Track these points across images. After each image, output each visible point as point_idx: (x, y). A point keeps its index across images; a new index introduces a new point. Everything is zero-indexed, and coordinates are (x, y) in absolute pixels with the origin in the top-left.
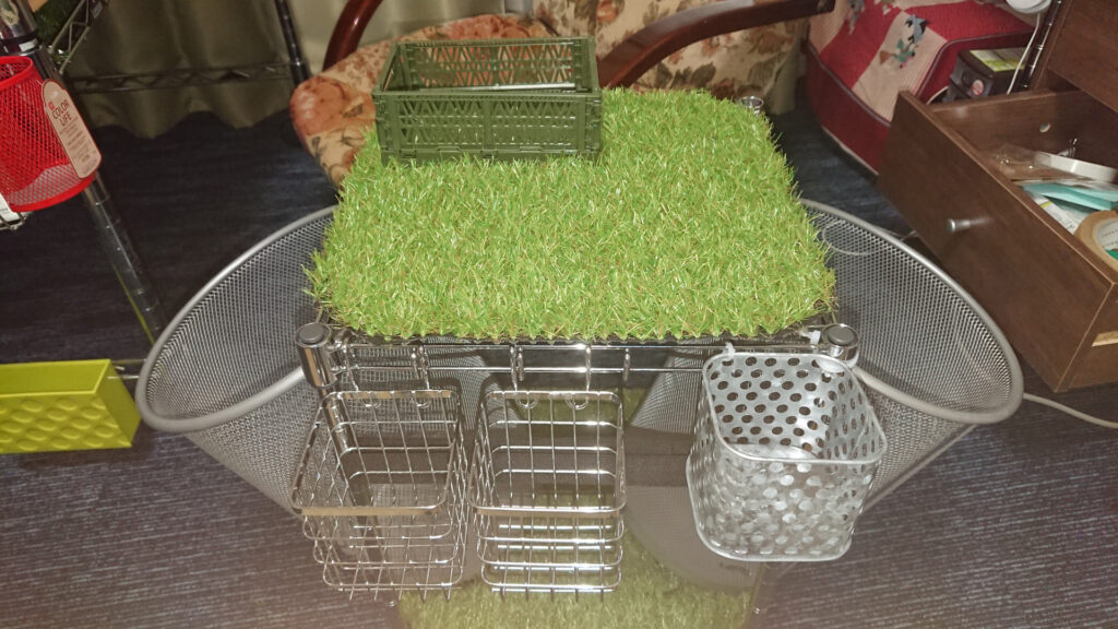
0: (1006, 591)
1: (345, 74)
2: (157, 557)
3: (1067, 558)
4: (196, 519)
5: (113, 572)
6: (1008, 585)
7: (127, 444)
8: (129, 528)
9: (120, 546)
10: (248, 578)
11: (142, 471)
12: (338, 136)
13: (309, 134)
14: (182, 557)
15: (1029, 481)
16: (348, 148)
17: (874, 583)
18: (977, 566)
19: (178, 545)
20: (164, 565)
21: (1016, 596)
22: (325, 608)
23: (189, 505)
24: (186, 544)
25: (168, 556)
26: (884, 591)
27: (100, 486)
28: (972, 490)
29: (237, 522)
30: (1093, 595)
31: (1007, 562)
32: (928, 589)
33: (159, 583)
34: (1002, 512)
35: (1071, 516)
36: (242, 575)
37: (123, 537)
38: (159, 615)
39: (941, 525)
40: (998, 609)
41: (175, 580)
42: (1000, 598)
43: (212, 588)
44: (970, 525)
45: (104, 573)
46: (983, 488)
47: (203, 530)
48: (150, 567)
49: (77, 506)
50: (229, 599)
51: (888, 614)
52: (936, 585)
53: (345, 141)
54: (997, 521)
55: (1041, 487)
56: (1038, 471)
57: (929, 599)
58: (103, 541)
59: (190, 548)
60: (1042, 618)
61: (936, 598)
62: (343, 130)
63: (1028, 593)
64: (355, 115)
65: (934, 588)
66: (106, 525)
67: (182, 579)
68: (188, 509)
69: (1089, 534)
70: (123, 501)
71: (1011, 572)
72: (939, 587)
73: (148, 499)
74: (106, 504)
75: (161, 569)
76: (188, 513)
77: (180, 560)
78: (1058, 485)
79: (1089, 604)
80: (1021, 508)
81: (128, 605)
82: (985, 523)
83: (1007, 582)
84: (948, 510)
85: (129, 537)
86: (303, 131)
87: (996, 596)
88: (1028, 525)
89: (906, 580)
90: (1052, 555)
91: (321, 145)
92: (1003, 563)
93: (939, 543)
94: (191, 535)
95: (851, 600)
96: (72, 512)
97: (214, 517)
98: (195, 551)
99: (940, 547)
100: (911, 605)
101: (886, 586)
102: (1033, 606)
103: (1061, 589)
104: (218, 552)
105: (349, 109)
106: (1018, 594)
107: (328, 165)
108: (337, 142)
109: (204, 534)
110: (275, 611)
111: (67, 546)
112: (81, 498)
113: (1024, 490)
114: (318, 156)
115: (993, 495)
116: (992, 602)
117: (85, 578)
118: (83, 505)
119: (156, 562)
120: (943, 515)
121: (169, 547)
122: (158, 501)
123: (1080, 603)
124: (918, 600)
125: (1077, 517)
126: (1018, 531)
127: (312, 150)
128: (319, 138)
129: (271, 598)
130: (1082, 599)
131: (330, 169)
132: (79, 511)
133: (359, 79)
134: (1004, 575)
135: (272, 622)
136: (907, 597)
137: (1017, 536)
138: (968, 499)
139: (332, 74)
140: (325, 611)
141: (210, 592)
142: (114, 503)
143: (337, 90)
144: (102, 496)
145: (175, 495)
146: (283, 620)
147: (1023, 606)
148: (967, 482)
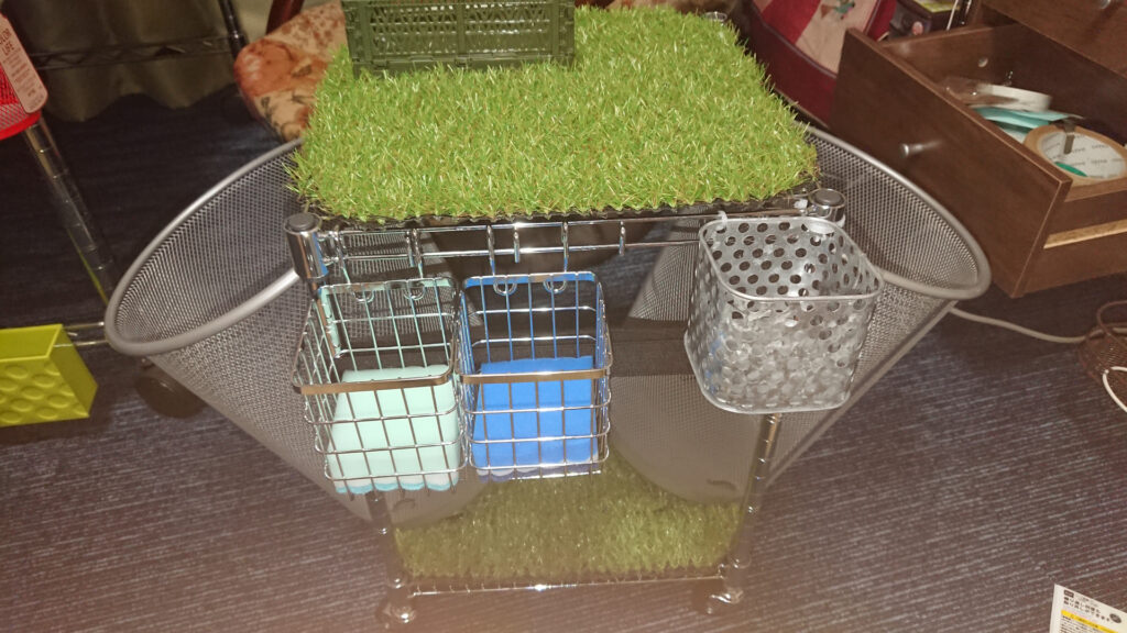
0: (976, 494)
1: (290, 35)
2: (126, 526)
3: (1029, 460)
4: (163, 487)
5: (78, 543)
6: (977, 489)
7: (84, 414)
8: (90, 500)
9: (83, 518)
10: (224, 539)
11: (101, 444)
12: (289, 95)
13: (257, 95)
14: (151, 524)
15: (990, 394)
16: (299, 106)
17: (853, 496)
18: (948, 473)
19: (147, 513)
20: (133, 533)
21: (985, 498)
22: (308, 562)
23: (154, 473)
24: (155, 511)
25: (137, 524)
26: (863, 503)
27: (56, 462)
28: (937, 406)
29: (207, 485)
30: (1054, 491)
31: (976, 468)
32: (905, 498)
33: (127, 551)
34: (966, 424)
35: (1030, 423)
36: (218, 536)
37: (87, 509)
38: (132, 581)
39: (912, 439)
40: (970, 511)
41: (146, 546)
42: (971, 500)
43: (187, 551)
44: (937, 437)
45: (68, 546)
46: (948, 404)
47: (171, 496)
48: (118, 536)
49: (32, 483)
50: (206, 561)
51: (869, 523)
52: (912, 494)
53: (296, 99)
54: (962, 432)
55: (1001, 400)
56: (995, 386)
57: (906, 507)
58: (65, 514)
59: (160, 514)
60: (1011, 514)
61: (913, 506)
62: (292, 89)
63: (996, 494)
64: (304, 75)
65: (909, 497)
66: (67, 499)
67: (156, 545)
68: (154, 477)
69: (1048, 437)
70: (82, 474)
71: (980, 476)
72: (915, 495)
73: (110, 470)
74: (65, 479)
75: (131, 537)
76: (155, 481)
77: (150, 527)
78: (1016, 396)
79: (1052, 499)
80: (984, 419)
81: (97, 574)
82: (952, 434)
83: (977, 486)
84: (917, 425)
85: (93, 508)
86: (251, 93)
87: (967, 499)
88: (991, 434)
89: (883, 491)
90: (1015, 459)
91: (270, 105)
92: (972, 469)
93: (910, 456)
94: (160, 502)
95: (832, 513)
96: (29, 489)
97: (183, 483)
98: (165, 517)
99: (913, 460)
100: (889, 513)
101: (864, 498)
102: (1002, 505)
103: (1027, 488)
104: (190, 516)
105: (297, 69)
106: (987, 496)
107: (281, 123)
108: (288, 100)
109: (174, 500)
110: (256, 568)
111: (24, 522)
112: (35, 474)
113: (986, 403)
114: (269, 115)
115: (957, 409)
116: (965, 505)
117: (49, 551)
118: (39, 481)
119: (125, 530)
120: (911, 431)
121: (138, 515)
122: (120, 472)
123: (1043, 499)
124: (896, 509)
125: (1036, 423)
126: (984, 440)
127: (262, 111)
128: (268, 99)
129: (251, 556)
130: (1045, 495)
131: (282, 128)
132: (35, 488)
133: (305, 40)
134: (974, 480)
135: (253, 578)
136: (886, 506)
137: (983, 444)
138: (934, 415)
139: (277, 36)
140: (309, 564)
141: (185, 556)
142: (73, 478)
143: (283, 51)
144: (60, 470)
145: (138, 465)
146: (265, 576)
147: (992, 506)
148: (934, 399)
